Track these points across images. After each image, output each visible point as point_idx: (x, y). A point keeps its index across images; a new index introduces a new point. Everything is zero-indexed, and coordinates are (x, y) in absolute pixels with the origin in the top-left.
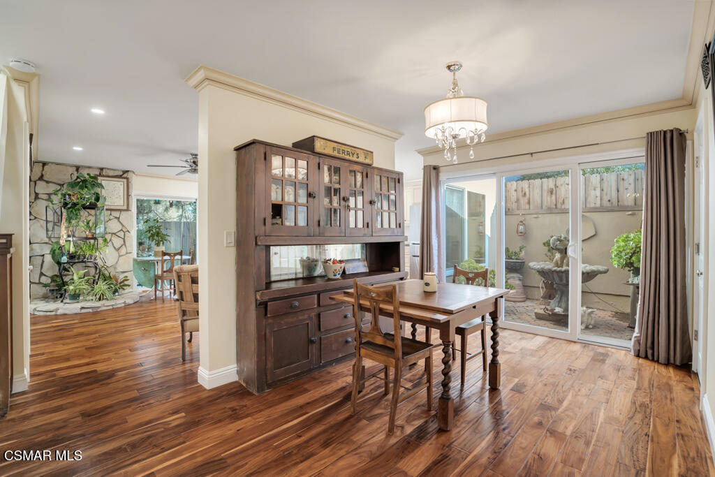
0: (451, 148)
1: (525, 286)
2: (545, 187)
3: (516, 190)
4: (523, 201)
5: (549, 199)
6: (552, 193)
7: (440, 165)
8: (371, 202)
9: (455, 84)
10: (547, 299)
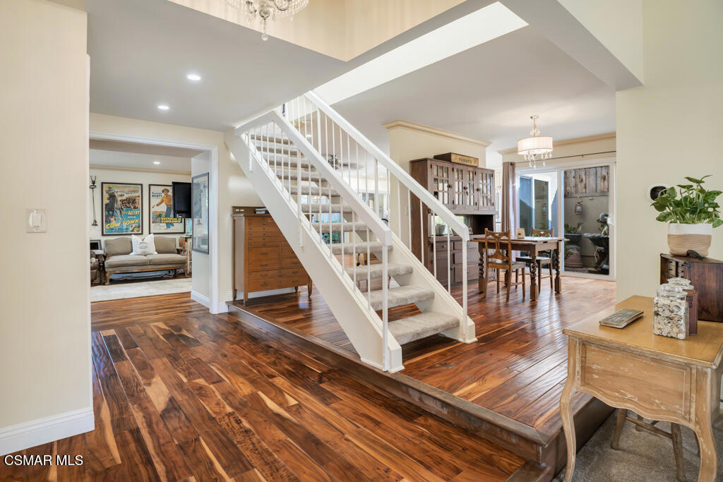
0: (532, 161)
1: (582, 257)
2: (599, 174)
3: (574, 177)
4: (580, 186)
5: (602, 184)
6: (604, 179)
7: (516, 162)
8: (478, 190)
9: (535, 127)
10: (599, 263)
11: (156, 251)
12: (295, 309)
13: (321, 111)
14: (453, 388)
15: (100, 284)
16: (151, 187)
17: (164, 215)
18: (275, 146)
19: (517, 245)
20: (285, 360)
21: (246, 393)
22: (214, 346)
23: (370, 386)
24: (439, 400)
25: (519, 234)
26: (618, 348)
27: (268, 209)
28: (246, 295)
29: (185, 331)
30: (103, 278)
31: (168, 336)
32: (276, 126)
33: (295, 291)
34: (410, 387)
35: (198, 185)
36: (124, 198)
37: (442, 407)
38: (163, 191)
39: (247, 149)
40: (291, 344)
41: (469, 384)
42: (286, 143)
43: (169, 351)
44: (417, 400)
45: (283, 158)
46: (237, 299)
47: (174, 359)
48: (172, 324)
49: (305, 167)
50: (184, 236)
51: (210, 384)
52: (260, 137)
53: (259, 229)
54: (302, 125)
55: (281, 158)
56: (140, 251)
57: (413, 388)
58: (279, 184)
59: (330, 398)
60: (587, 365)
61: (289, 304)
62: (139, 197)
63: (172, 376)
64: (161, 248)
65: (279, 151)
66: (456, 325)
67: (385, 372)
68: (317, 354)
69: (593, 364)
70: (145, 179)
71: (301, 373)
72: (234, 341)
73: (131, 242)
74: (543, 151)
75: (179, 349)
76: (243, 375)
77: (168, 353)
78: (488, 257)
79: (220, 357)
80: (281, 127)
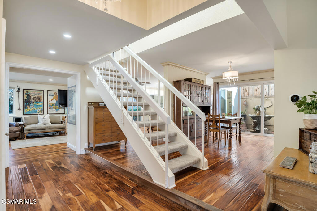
0: (229, 82)
1: (247, 124)
2: (254, 88)
3: (243, 90)
4: (246, 93)
5: (255, 93)
6: (256, 90)
7: (219, 82)
8: (203, 95)
9: (230, 66)
10: (254, 127)
11: (50, 122)
12: (118, 152)
13: (132, 56)
14: (202, 198)
15: (21, 139)
16: (48, 91)
17: (54, 105)
18: (110, 73)
19: (223, 121)
20: (114, 181)
21: (94, 202)
22: (78, 173)
23: (158, 195)
24: (196, 205)
25: (223, 116)
26: (294, 181)
27: (105, 103)
28: (94, 145)
29: (63, 164)
30: (23, 136)
31: (54, 167)
32: (110, 62)
33: (118, 142)
34: (180, 197)
35: (71, 91)
36: (34, 97)
37: (197, 208)
38: (54, 94)
39: (96, 74)
40: (117, 172)
41: (210, 194)
42: (115, 71)
43: (54, 177)
44: (183, 203)
45: (113, 79)
46: (90, 147)
47: (56, 181)
48: (57, 161)
49: (125, 83)
50: (64, 115)
51: (75, 196)
52: (102, 68)
53: (101, 113)
54: (123, 63)
55: (112, 79)
56: (42, 122)
57: (181, 198)
58: (111, 92)
59: (138, 204)
60: (276, 189)
61: (116, 150)
62: (42, 96)
63: (54, 192)
64: (53, 121)
65: (111, 76)
66: (199, 161)
67: (166, 188)
68: (130, 177)
69: (280, 189)
70: (45, 88)
71: (123, 188)
72: (88, 170)
73: (38, 118)
74: (234, 78)
75: (59, 175)
76: (93, 190)
77: (54, 178)
78: (209, 126)
79: (80, 179)
80: (112, 63)
